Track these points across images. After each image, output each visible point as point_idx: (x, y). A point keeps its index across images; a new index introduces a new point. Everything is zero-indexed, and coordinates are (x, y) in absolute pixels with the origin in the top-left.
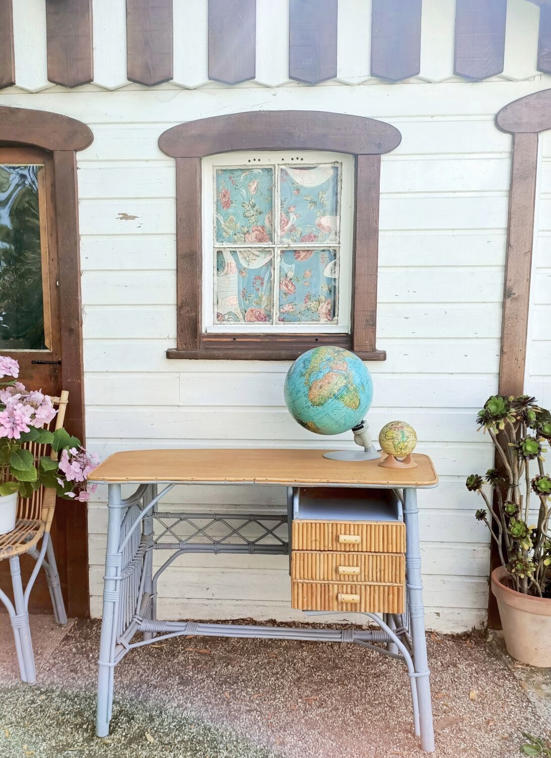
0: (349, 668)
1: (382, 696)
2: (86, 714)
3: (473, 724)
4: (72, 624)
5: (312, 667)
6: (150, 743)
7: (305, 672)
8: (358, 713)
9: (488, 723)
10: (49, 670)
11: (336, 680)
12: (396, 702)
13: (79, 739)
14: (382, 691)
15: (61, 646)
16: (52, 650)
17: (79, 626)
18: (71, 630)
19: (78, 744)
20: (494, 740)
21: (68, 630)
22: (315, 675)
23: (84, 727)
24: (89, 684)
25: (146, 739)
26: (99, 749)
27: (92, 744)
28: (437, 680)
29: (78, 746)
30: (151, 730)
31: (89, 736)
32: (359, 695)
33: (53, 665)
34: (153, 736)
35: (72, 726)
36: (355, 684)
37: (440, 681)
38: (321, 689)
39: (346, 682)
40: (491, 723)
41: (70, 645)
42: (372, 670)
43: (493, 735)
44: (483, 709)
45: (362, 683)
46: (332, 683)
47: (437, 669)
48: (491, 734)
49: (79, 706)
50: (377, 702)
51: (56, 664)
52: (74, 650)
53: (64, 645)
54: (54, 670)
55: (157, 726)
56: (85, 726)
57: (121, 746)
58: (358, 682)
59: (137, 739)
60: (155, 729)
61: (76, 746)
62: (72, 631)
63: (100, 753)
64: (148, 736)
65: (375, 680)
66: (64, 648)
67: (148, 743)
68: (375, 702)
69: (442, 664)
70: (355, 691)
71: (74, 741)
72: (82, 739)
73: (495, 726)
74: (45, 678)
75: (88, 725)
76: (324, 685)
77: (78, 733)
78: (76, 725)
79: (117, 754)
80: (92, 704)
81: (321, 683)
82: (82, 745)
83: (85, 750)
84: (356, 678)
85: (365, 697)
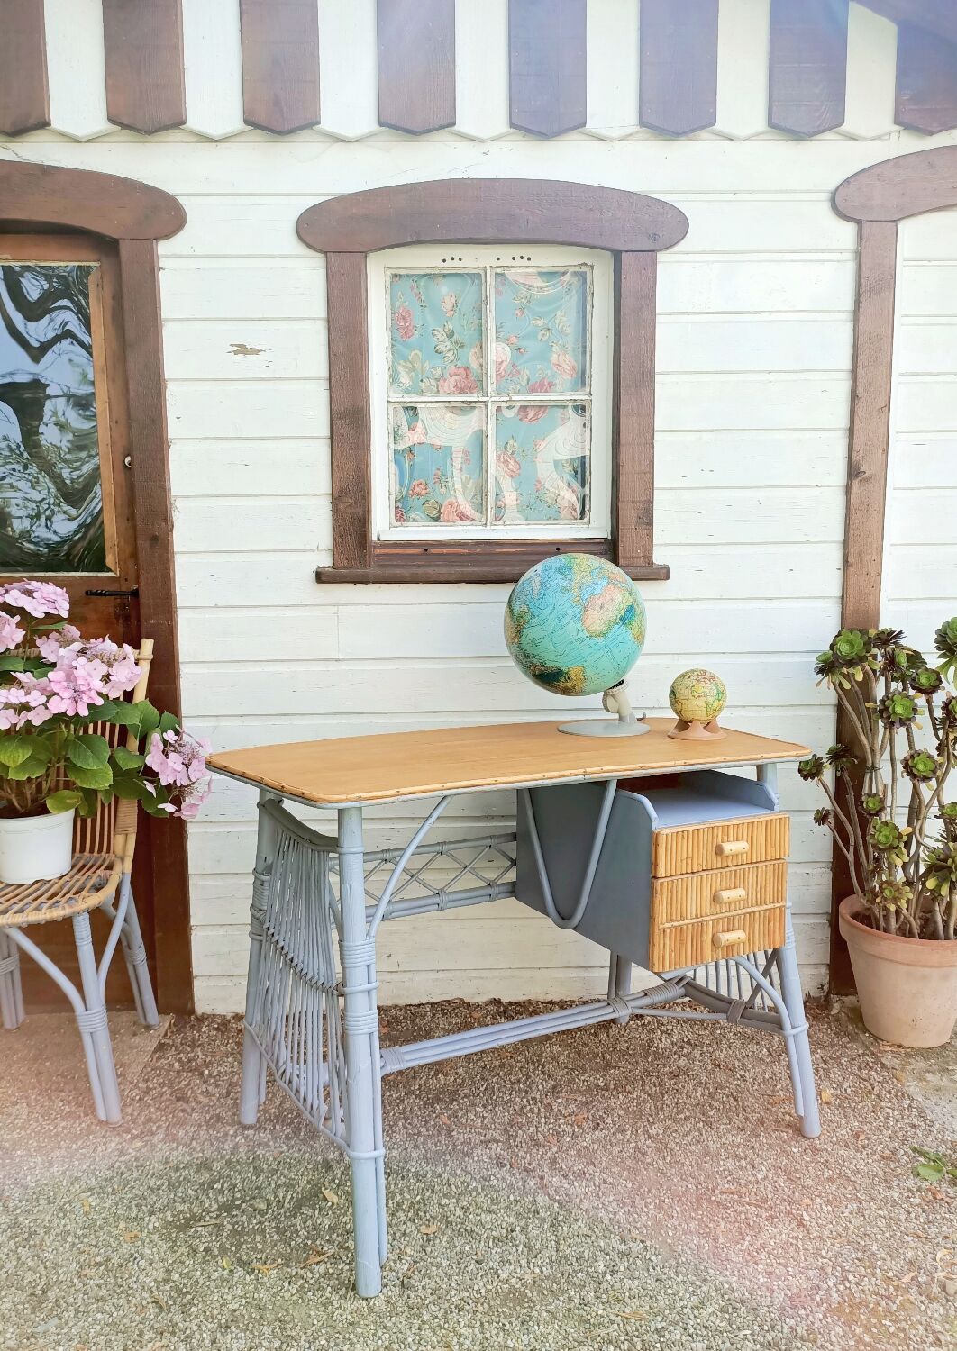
0: (630, 1066)
1: (688, 1106)
2: (217, 1166)
3: (834, 1139)
4: (167, 1025)
5: (572, 1069)
6: (333, 1204)
7: (562, 1077)
8: (657, 1134)
9: (857, 1136)
10: (140, 1099)
11: (612, 1087)
12: (711, 1113)
13: (210, 1205)
14: (687, 1098)
15: (155, 1060)
16: (140, 1068)
17: (179, 1026)
18: (166, 1035)
19: (211, 1215)
20: (870, 1161)
21: (162, 1035)
22: (579, 1080)
23: (215, 1186)
24: (211, 1118)
25: (325, 1199)
26: (249, 1221)
27: (235, 1213)
28: (767, 1076)
29: (211, 1217)
30: (330, 1183)
31: (228, 1201)
32: (653, 1107)
33: (145, 1092)
34: (336, 1193)
35: (196, 1187)
36: (643, 1090)
37: (772, 1078)
38: (592, 1102)
39: (628, 1088)
40: (862, 1137)
41: (168, 1057)
42: (665, 1067)
43: (867, 1154)
44: (846, 1117)
45: (654, 1088)
46: (607, 1090)
47: (763, 1060)
48: (865, 1153)
49: (201, 1155)
50: (682, 1116)
51: (151, 1089)
52: (176, 1065)
53: (159, 1059)
54: (148, 1099)
55: (339, 1176)
56: (217, 1186)
57: (285, 1213)
58: (648, 1088)
59: (310, 1200)
60: (337, 1181)
61: (208, 1218)
62: (169, 1035)
63: (251, 1226)
64: (327, 1193)
65: (673, 1082)
66: (159, 1064)
67: (330, 1204)
68: (680, 1116)
69: (769, 1051)
70: (645, 1101)
71: (204, 1211)
72: (216, 1206)
73: (868, 1140)
74: (136, 1114)
75: (224, 1183)
76: (595, 1096)
77: (208, 1198)
78: (202, 1184)
79: (282, 1226)
80: (223, 1149)
81: (590, 1091)
82: (218, 1216)
83: (225, 1223)
84: (643, 1081)
85: (663, 1110)
